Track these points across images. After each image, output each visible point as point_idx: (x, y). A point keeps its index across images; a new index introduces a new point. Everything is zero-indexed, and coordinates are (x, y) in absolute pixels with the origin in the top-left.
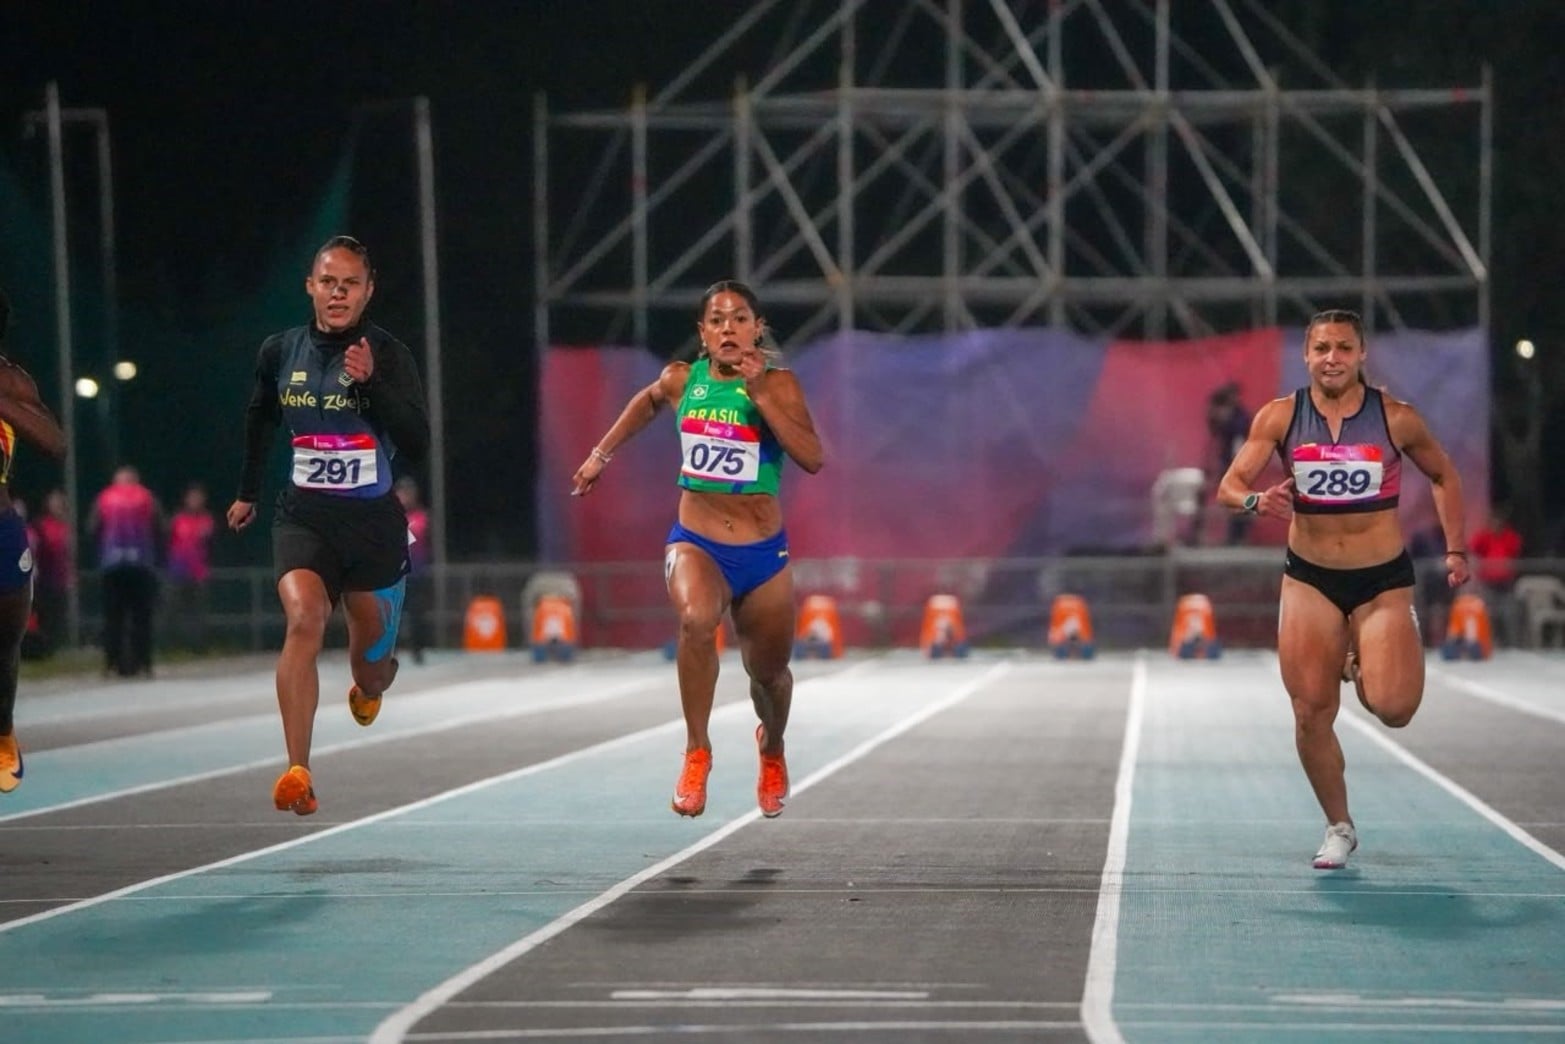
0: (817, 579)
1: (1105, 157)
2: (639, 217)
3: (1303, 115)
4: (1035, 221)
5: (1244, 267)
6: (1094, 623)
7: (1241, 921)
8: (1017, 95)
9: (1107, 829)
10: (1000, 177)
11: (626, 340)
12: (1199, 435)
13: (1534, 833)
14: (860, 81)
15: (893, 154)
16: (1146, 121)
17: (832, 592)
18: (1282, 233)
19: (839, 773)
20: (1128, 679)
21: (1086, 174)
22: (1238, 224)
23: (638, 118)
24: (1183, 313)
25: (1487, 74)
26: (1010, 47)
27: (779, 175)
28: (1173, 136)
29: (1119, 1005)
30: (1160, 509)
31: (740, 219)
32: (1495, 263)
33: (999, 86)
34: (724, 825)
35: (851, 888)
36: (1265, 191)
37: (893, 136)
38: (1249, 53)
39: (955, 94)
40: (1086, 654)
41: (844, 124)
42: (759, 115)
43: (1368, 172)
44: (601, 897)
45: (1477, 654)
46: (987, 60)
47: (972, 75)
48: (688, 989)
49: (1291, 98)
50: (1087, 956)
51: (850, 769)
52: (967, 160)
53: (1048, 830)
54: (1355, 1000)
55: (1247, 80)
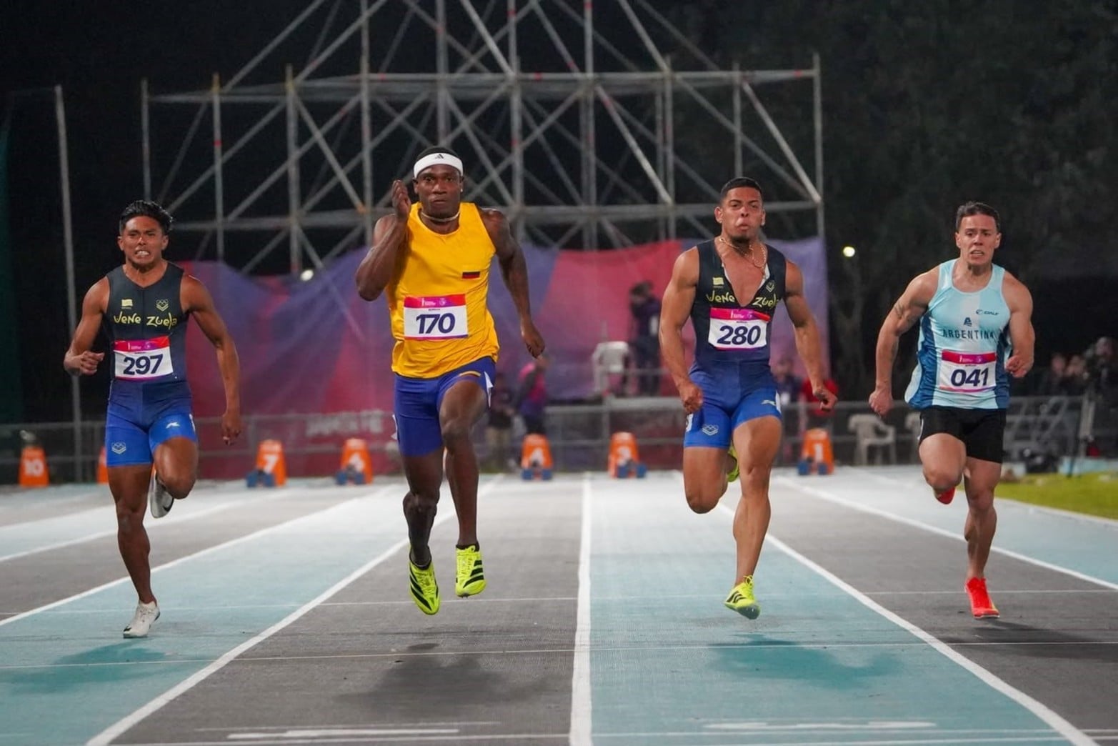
0: (353, 426)
1: (551, 119)
2: (218, 167)
3: (689, 88)
4: (502, 166)
5: (652, 197)
6: (552, 453)
7: (678, 670)
8: (488, 76)
9: (575, 604)
10: (476, 134)
11: (210, 256)
12: (623, 317)
13: (876, 600)
14: (374, 68)
15: (399, 119)
16: (579, 93)
17: (364, 435)
18: (678, 170)
19: (378, 567)
20: (580, 492)
21: (538, 132)
22: (646, 165)
23: (216, 96)
24: (610, 230)
25: (816, 58)
26: (481, 42)
27: (318, 136)
28: (598, 103)
29: (595, 735)
30: (598, 370)
31: (291, 167)
32: (827, 191)
33: (473, 70)
34: (299, 607)
35: (394, 653)
36: (665, 142)
37: (399, 107)
38: (650, 46)
39: (442, 76)
40: (546, 476)
41: (364, 98)
42: (302, 92)
43: (736, 128)
44: (214, 663)
45: (824, 470)
46: (465, 52)
47: (455, 62)
48: (284, 731)
49: (679, 76)
50: (570, 699)
51: (385, 564)
52: (454, 123)
53: (533, 606)
54: (763, 726)
55: (650, 65)
